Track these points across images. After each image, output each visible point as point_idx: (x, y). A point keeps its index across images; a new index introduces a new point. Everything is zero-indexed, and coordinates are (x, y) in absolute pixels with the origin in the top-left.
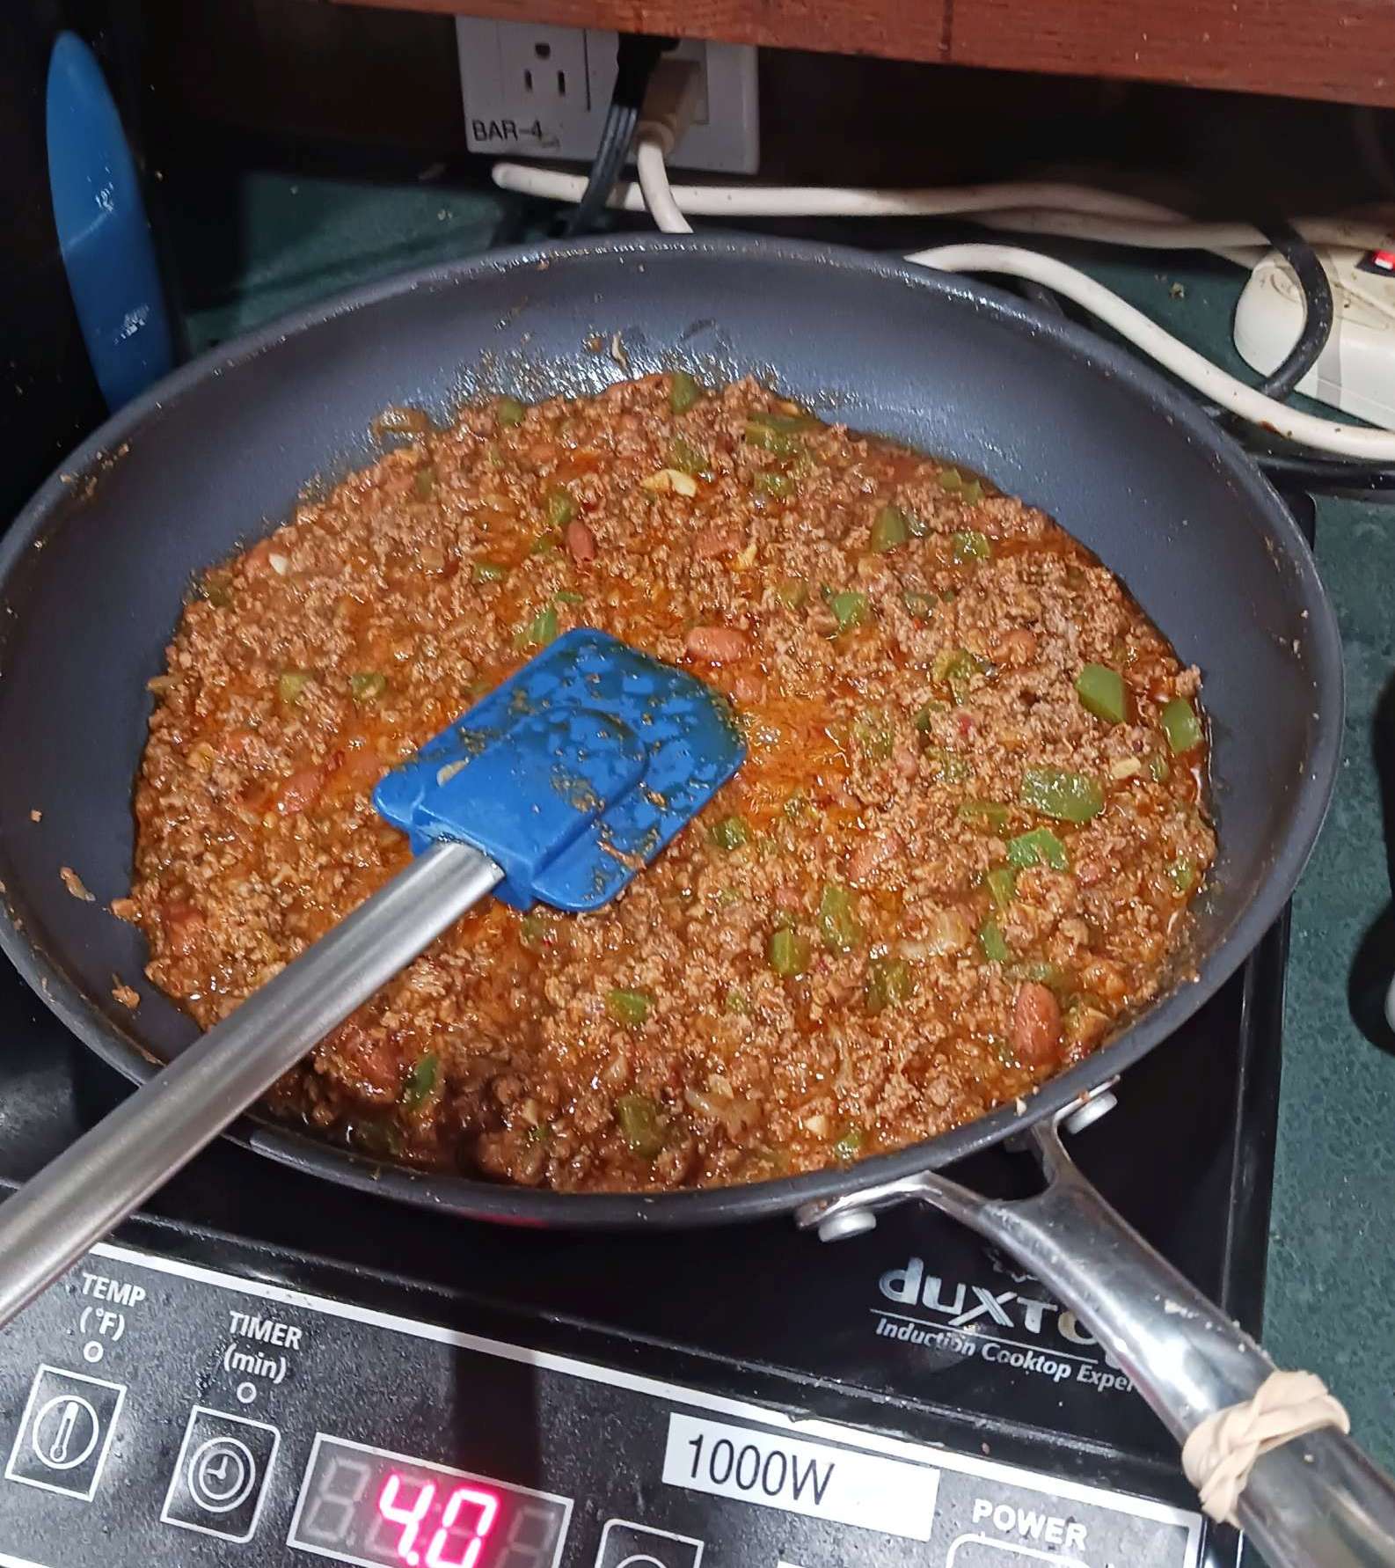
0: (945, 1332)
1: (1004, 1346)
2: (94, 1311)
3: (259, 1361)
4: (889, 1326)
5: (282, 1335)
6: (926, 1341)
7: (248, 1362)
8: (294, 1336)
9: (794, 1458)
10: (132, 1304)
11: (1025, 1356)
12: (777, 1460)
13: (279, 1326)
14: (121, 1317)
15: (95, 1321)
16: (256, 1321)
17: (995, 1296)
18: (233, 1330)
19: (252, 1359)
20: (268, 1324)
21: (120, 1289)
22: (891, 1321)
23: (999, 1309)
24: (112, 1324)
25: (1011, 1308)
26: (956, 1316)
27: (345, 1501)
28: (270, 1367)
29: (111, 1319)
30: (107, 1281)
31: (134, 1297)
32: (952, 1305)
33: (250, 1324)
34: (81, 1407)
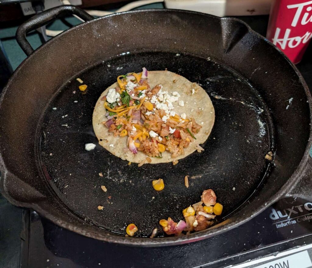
0: (288, 221)
1: (300, 218)
4: (278, 225)
6: (287, 225)
9: (280, 264)
11: (305, 217)
12: (277, 266)
17: (291, 208)
22: (278, 224)
23: (293, 211)
25: (295, 209)
26: (288, 217)
32: (285, 215)
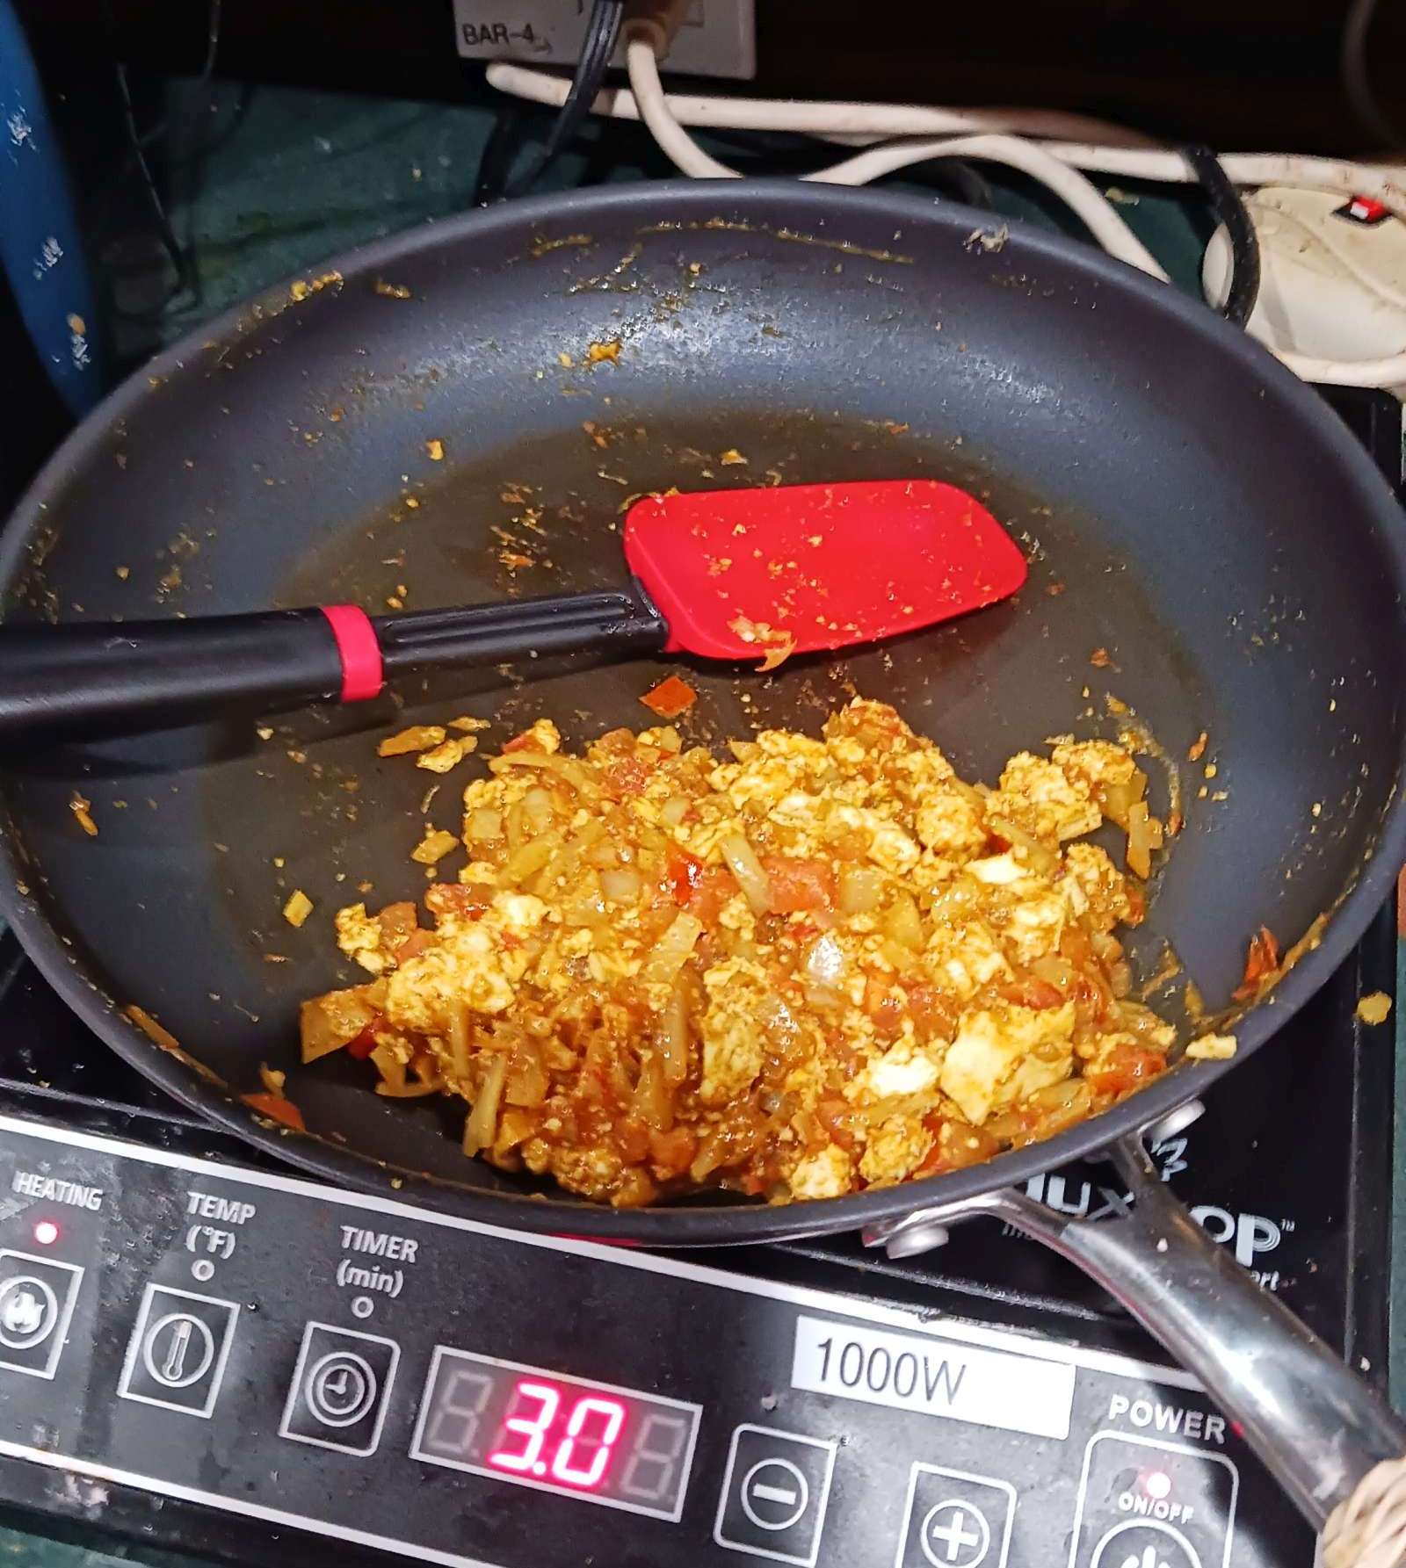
2: (201, 1231)
3: (375, 1275)
5: (397, 1248)
7: (363, 1277)
8: (409, 1249)
9: (926, 1359)
10: (241, 1222)
12: (907, 1362)
13: (394, 1239)
14: (232, 1237)
15: (203, 1240)
16: (370, 1235)
17: (1120, 1196)
18: (346, 1244)
19: (367, 1273)
20: (383, 1238)
21: (229, 1207)
27: (467, 1413)
28: (385, 1282)
29: (221, 1238)
30: (214, 1199)
31: (245, 1215)
32: (1077, 1206)
33: (363, 1238)
34: (194, 1326)
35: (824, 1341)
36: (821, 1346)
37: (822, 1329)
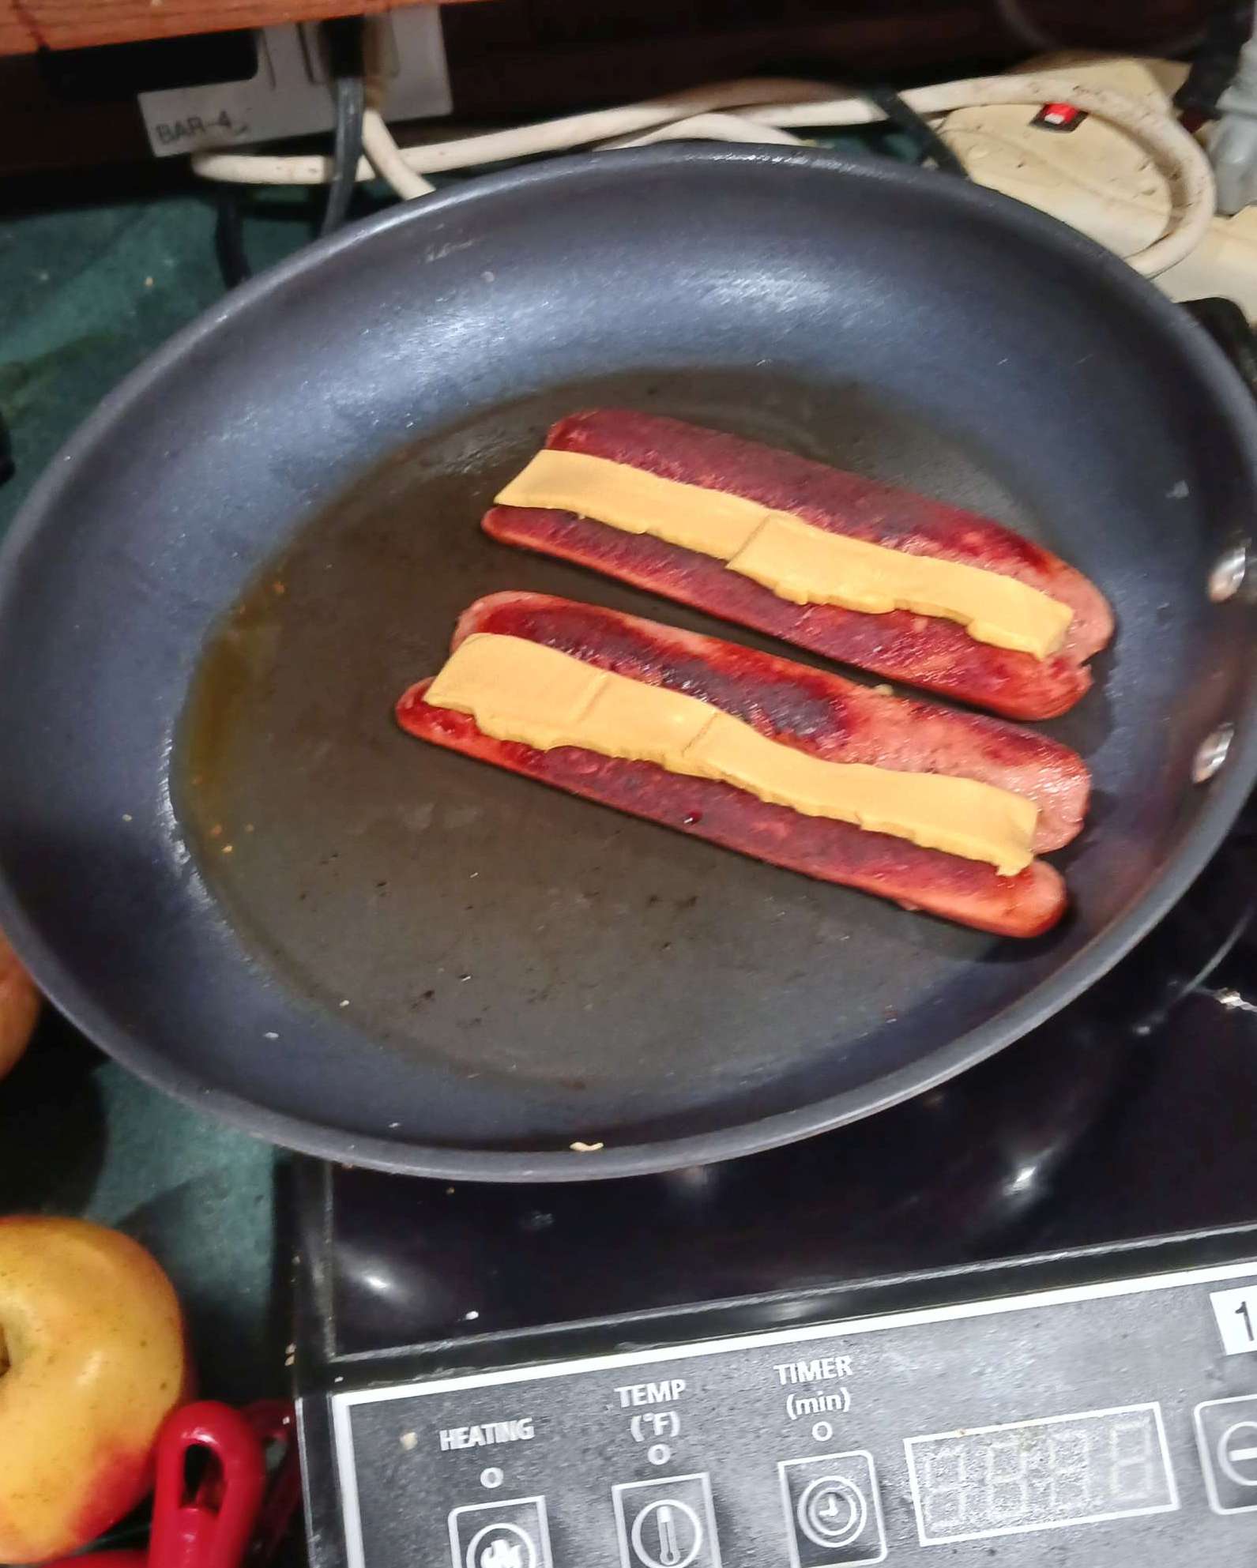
2: (642, 1420)
3: (822, 1400)
5: (832, 1367)
7: (811, 1404)
8: (844, 1364)
10: (676, 1397)
13: (825, 1362)
14: (673, 1414)
15: (647, 1427)
16: (802, 1366)
18: (783, 1381)
19: (814, 1401)
20: (815, 1364)
21: (659, 1390)
24: (665, 1423)
28: (834, 1400)
29: (663, 1419)
30: (642, 1386)
31: (676, 1391)
33: (796, 1369)
34: (673, 1508)
35: (1239, 1306)
36: (1238, 1312)
37: (1236, 1297)
